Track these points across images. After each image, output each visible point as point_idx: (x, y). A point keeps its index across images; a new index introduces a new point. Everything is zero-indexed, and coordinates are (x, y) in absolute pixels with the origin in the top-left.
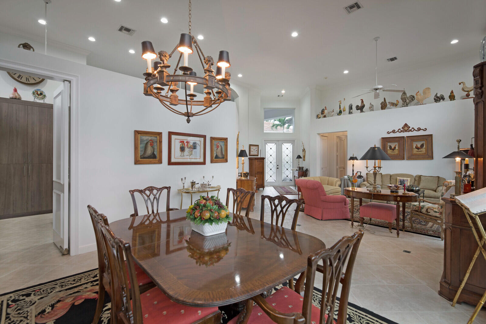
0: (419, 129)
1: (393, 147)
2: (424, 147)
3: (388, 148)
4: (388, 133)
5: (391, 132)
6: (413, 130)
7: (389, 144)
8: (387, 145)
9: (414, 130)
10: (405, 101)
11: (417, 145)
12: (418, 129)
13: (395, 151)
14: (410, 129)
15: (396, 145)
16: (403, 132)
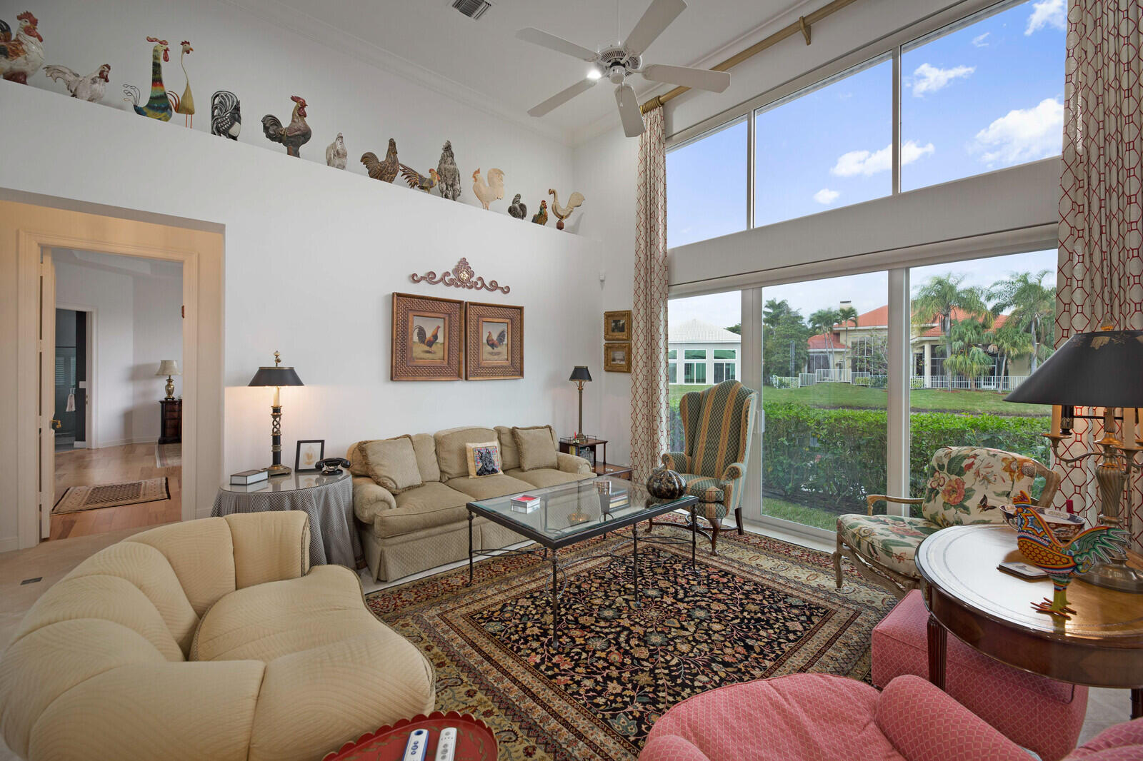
0: (494, 286)
1: (429, 335)
2: (505, 342)
3: (416, 338)
4: (414, 279)
5: (422, 278)
6: (479, 285)
7: (417, 322)
8: (413, 323)
9: (483, 285)
10: (452, 185)
11: (490, 333)
12: (491, 283)
13: (434, 348)
14: (474, 279)
15: (438, 327)
16: (457, 286)
